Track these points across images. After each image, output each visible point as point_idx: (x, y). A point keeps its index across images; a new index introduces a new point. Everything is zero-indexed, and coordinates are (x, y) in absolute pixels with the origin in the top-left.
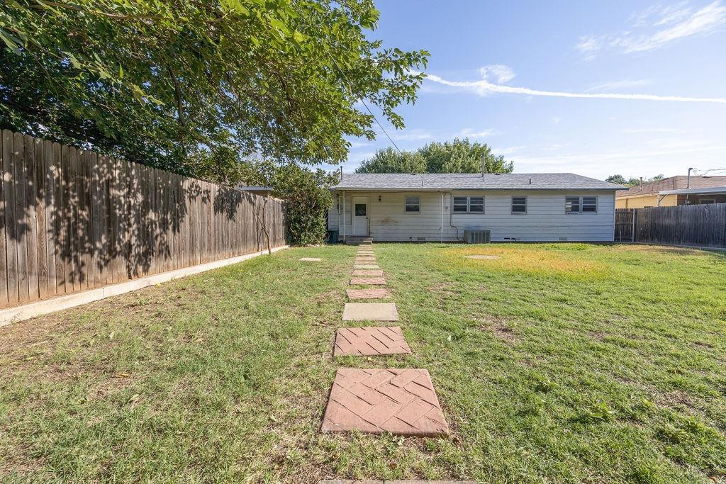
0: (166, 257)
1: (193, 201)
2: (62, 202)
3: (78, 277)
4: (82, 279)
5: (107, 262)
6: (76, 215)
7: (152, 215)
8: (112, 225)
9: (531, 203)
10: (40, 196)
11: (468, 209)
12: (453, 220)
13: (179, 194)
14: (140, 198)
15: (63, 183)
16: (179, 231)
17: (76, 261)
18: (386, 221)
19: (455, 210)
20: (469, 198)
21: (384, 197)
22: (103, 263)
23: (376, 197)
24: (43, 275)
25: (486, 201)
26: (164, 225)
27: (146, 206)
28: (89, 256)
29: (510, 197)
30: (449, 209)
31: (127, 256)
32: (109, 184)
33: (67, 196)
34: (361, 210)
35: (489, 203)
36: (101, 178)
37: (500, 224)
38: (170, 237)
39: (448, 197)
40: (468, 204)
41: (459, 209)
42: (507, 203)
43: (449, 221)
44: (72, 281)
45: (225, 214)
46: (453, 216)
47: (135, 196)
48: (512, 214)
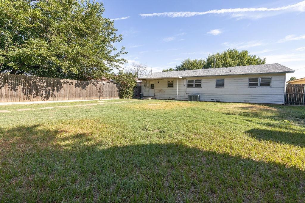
0: (54, 97)
1: (65, 85)
2: (24, 85)
3: (28, 98)
4: (29, 99)
5: (35, 97)
6: (27, 88)
7: (49, 88)
8: (37, 90)
9: (226, 82)
10: (20, 84)
11: (194, 85)
12: (187, 91)
13: (60, 83)
14: (45, 84)
15: (24, 82)
16: (59, 92)
17: (28, 96)
18: (160, 91)
19: (188, 86)
20: (194, 81)
21: (160, 81)
22: (34, 97)
23: (157, 81)
24: (20, 98)
25: (202, 82)
26: (54, 90)
27: (47, 86)
28: (31, 95)
29: (215, 79)
30: (185, 85)
31: (41, 96)
32: (36, 82)
33: (25, 84)
34: (152, 86)
35: (204, 83)
36: (34, 80)
37: (209, 93)
38: (56, 93)
39: (185, 80)
40: (194, 84)
41: (190, 86)
42: (214, 82)
43: (185, 91)
44: (27, 99)
45: (80, 88)
46: (187, 89)
47: (44, 84)
48: (216, 88)
